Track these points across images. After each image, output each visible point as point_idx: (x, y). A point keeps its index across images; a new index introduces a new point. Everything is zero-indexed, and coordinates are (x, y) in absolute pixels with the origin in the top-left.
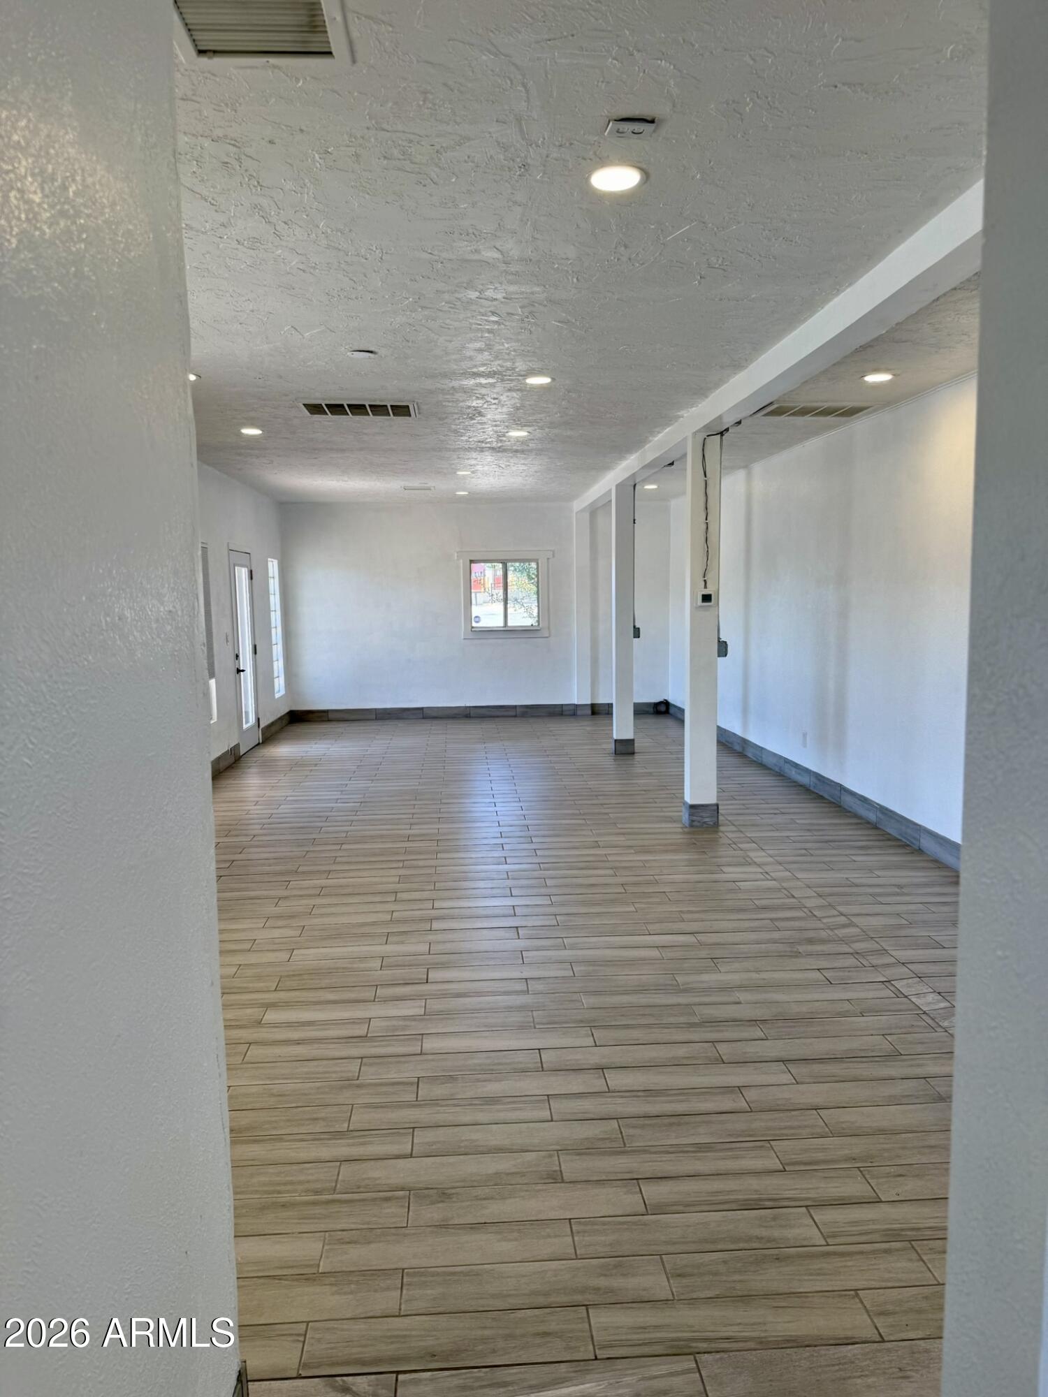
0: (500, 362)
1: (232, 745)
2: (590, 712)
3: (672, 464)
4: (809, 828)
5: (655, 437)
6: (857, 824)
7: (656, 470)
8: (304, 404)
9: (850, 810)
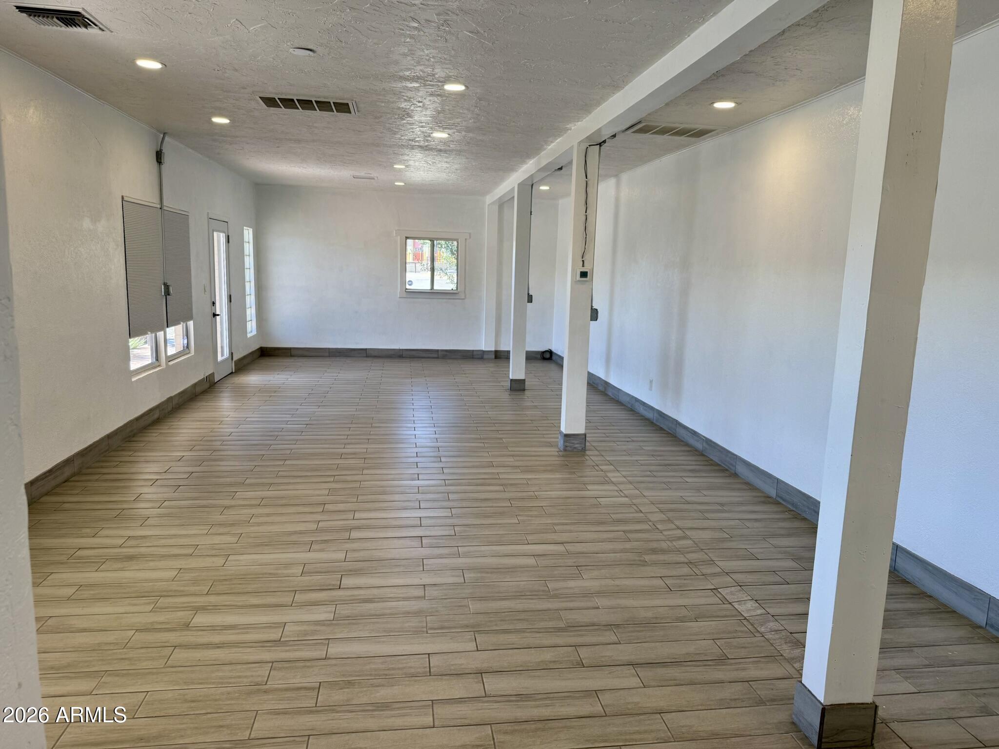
0: (422, 68)
1: (207, 374)
2: (494, 357)
3: (561, 169)
4: (653, 453)
5: (549, 146)
6: (688, 451)
7: (549, 173)
8: (260, 97)
9: (683, 439)
